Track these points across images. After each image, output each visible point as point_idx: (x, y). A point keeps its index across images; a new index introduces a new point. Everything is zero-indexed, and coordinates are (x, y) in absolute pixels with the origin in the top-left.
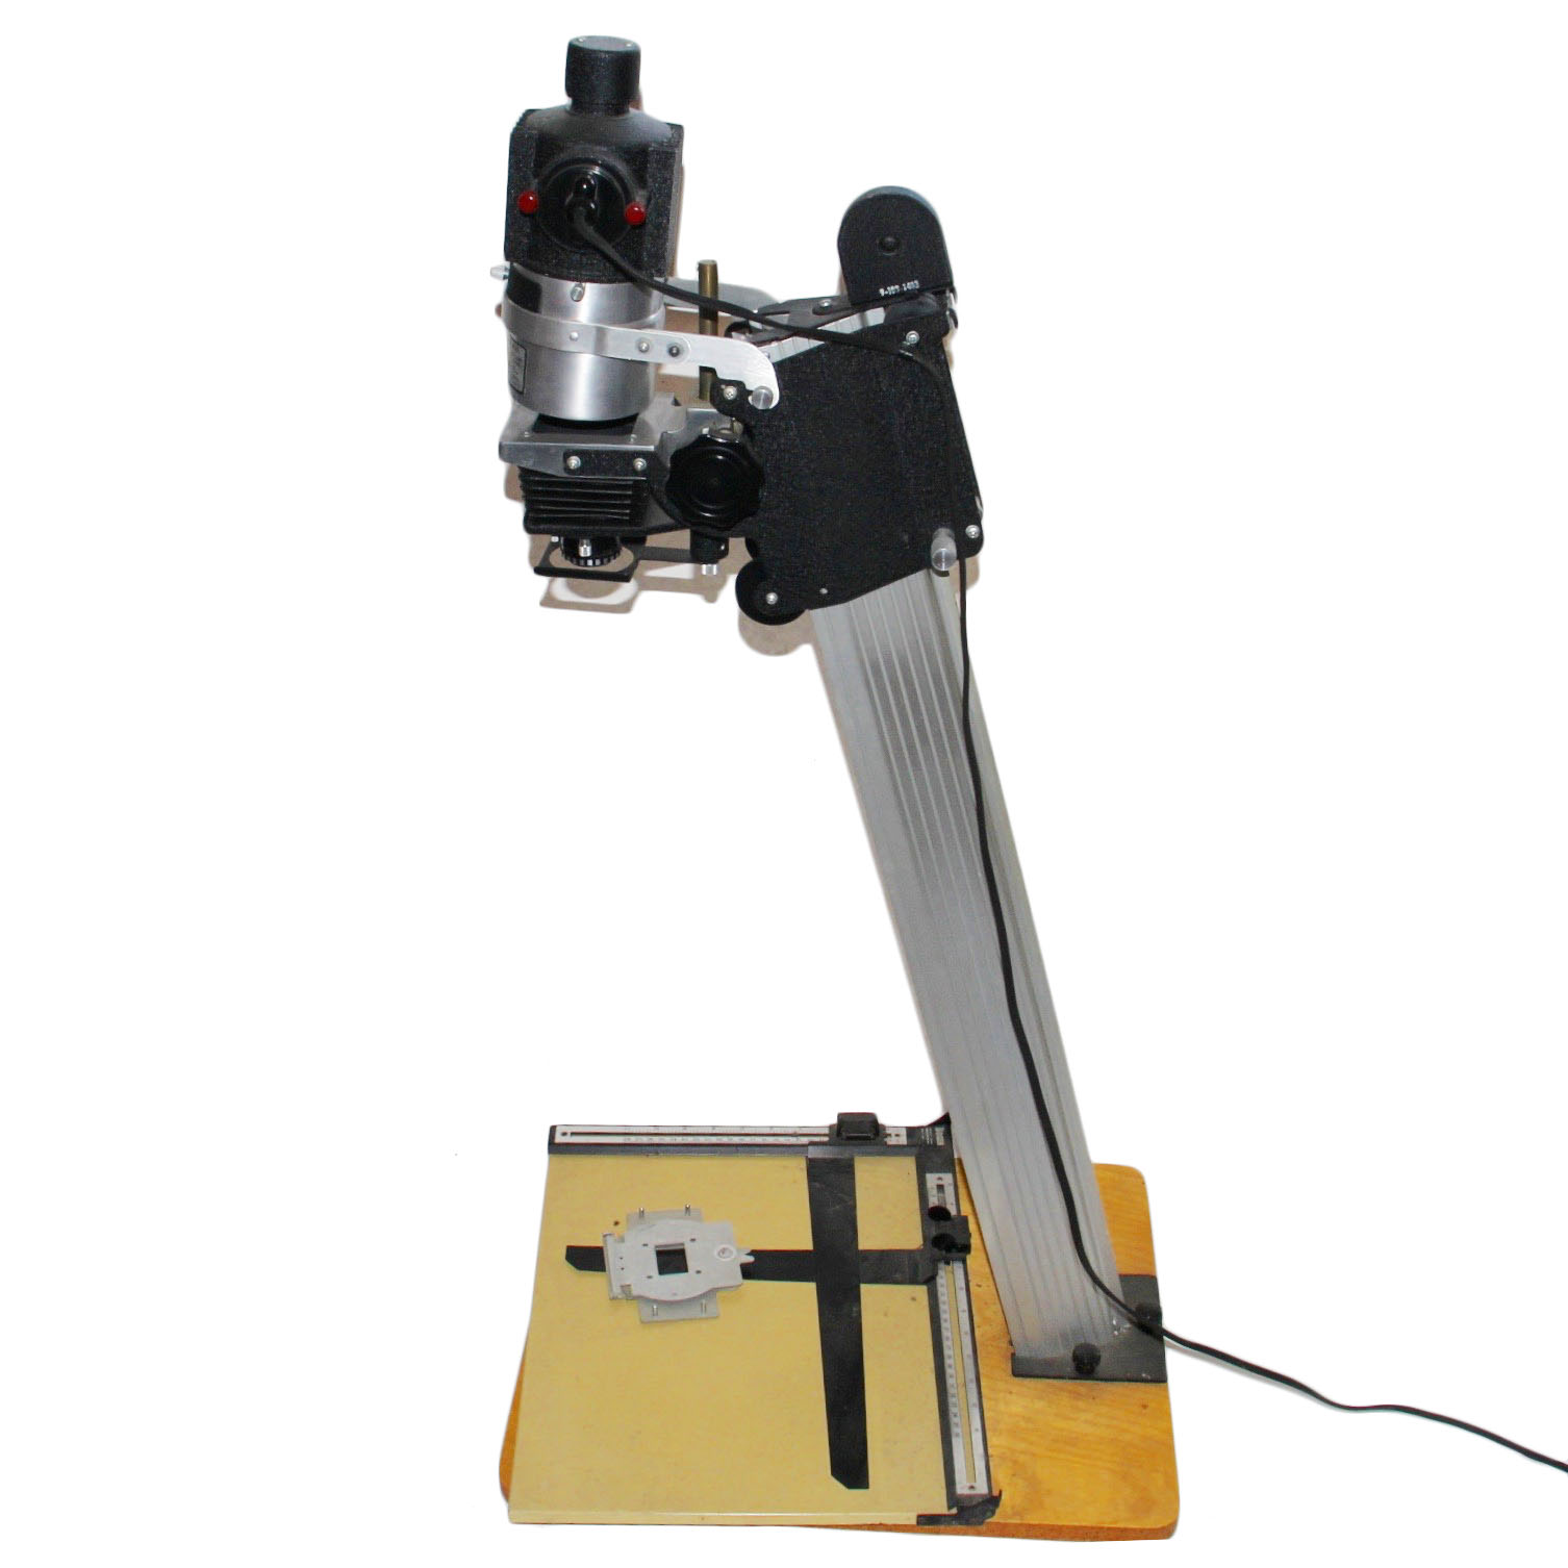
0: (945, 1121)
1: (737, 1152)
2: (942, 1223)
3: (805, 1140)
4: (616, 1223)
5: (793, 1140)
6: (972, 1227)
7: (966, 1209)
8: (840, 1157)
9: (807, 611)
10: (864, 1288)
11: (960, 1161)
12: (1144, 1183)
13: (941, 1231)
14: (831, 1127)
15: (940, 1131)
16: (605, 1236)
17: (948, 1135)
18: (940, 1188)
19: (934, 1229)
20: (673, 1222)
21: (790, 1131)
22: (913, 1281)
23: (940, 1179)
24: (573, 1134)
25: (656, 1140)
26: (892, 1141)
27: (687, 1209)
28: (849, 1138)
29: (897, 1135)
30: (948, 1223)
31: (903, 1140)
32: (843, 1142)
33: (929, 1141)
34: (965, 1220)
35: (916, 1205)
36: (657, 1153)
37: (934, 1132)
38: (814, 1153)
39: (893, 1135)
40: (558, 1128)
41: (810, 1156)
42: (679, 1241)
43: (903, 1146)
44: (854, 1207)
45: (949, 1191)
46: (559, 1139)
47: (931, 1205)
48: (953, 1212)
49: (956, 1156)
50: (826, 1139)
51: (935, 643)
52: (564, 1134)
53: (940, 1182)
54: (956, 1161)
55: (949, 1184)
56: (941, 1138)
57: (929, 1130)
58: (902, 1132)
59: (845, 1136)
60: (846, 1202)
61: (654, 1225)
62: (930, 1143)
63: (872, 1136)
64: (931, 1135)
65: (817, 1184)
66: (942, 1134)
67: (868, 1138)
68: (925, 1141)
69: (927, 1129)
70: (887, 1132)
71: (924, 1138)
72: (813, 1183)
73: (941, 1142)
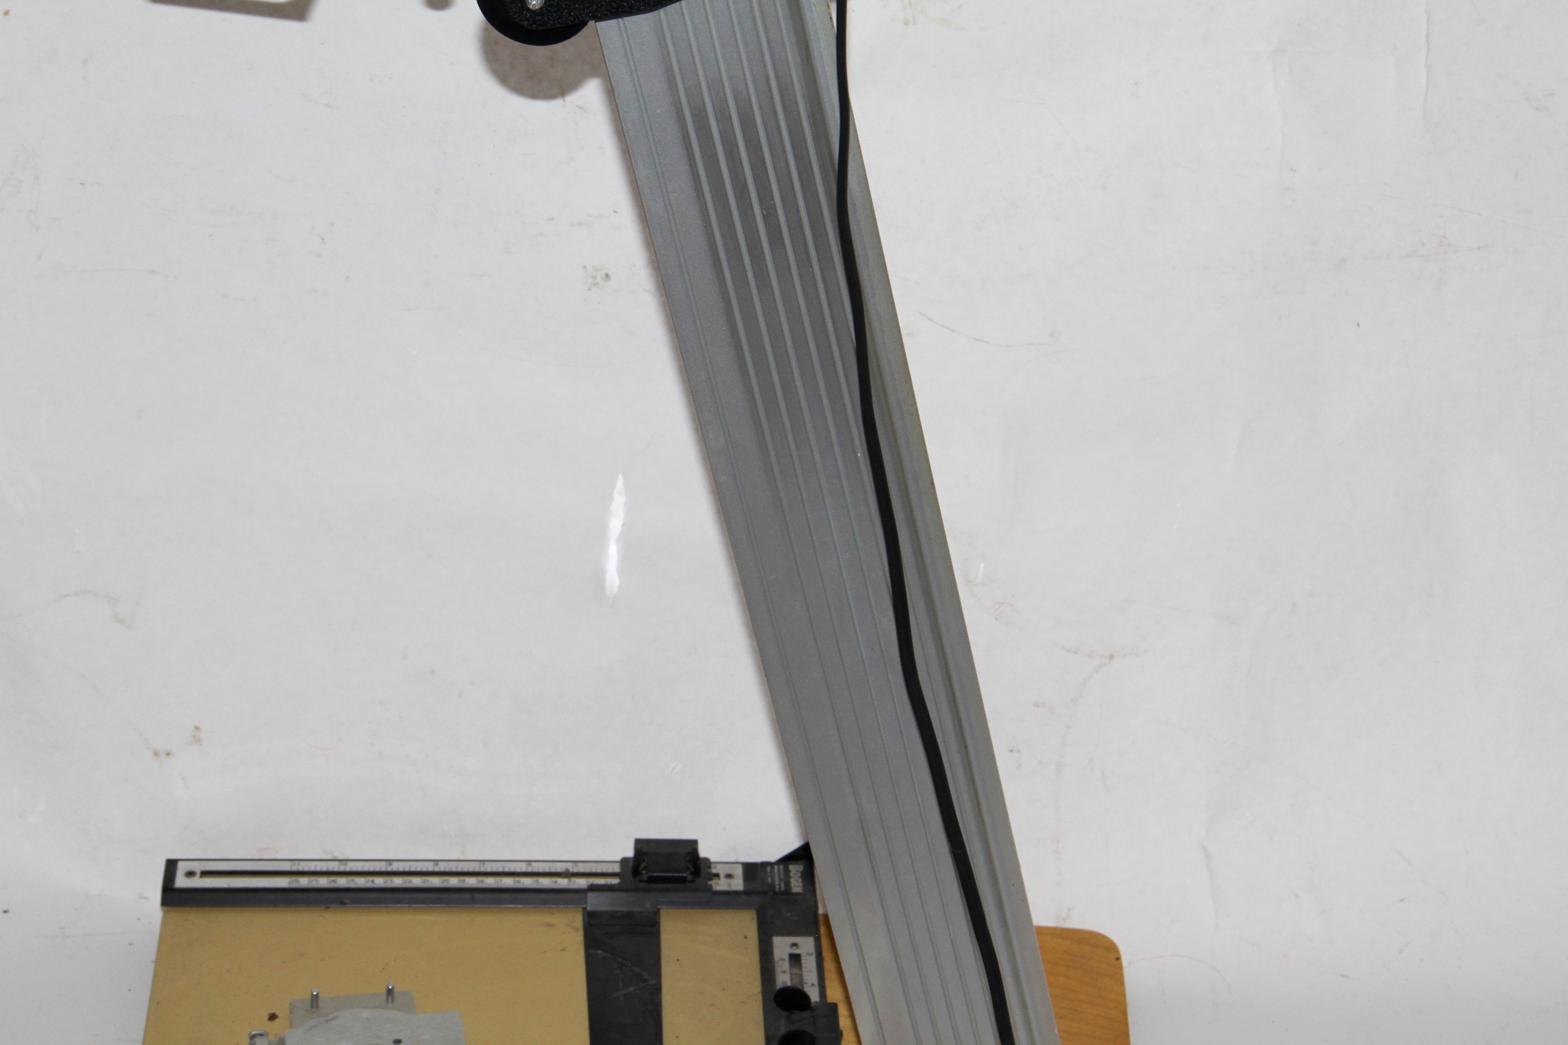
0: (803, 855)
1: (473, 901)
2: (798, 1015)
3: (582, 883)
4: (273, 1017)
5: (563, 883)
6: (844, 1022)
7: (834, 994)
8: (636, 909)
9: (591, 23)
11: (826, 916)
12: (1118, 959)
13: (796, 1027)
14: (624, 861)
15: (796, 869)
16: (253, 1037)
17: (809, 875)
18: (795, 959)
19: (783, 1022)
20: (366, 1014)
21: (559, 868)
23: (794, 945)
24: (205, 874)
25: (342, 882)
26: (721, 885)
27: (390, 992)
28: (652, 880)
29: (729, 876)
30: (806, 1014)
31: (738, 884)
32: (643, 885)
33: (780, 886)
34: (834, 1008)
35: (755, 986)
36: (343, 903)
37: (787, 872)
38: (594, 902)
39: (722, 876)
40: (181, 865)
41: (589, 909)
42: (374, 1042)
43: (737, 893)
44: (658, 989)
45: (809, 964)
46: (181, 882)
47: (779, 985)
48: (814, 996)
49: (821, 911)
50: (615, 881)
51: (797, 86)
52: (190, 874)
53: (795, 951)
54: (821, 919)
55: (809, 954)
56: (797, 881)
57: (779, 868)
58: (739, 872)
59: (645, 878)
60: (645, 981)
61: (334, 1019)
62: (780, 888)
63: (690, 878)
64: (782, 876)
65: (600, 952)
66: (800, 874)
67: (683, 880)
68: (773, 885)
69: (776, 867)
70: (714, 871)
71: (772, 881)
72: (592, 951)
73: (798, 886)
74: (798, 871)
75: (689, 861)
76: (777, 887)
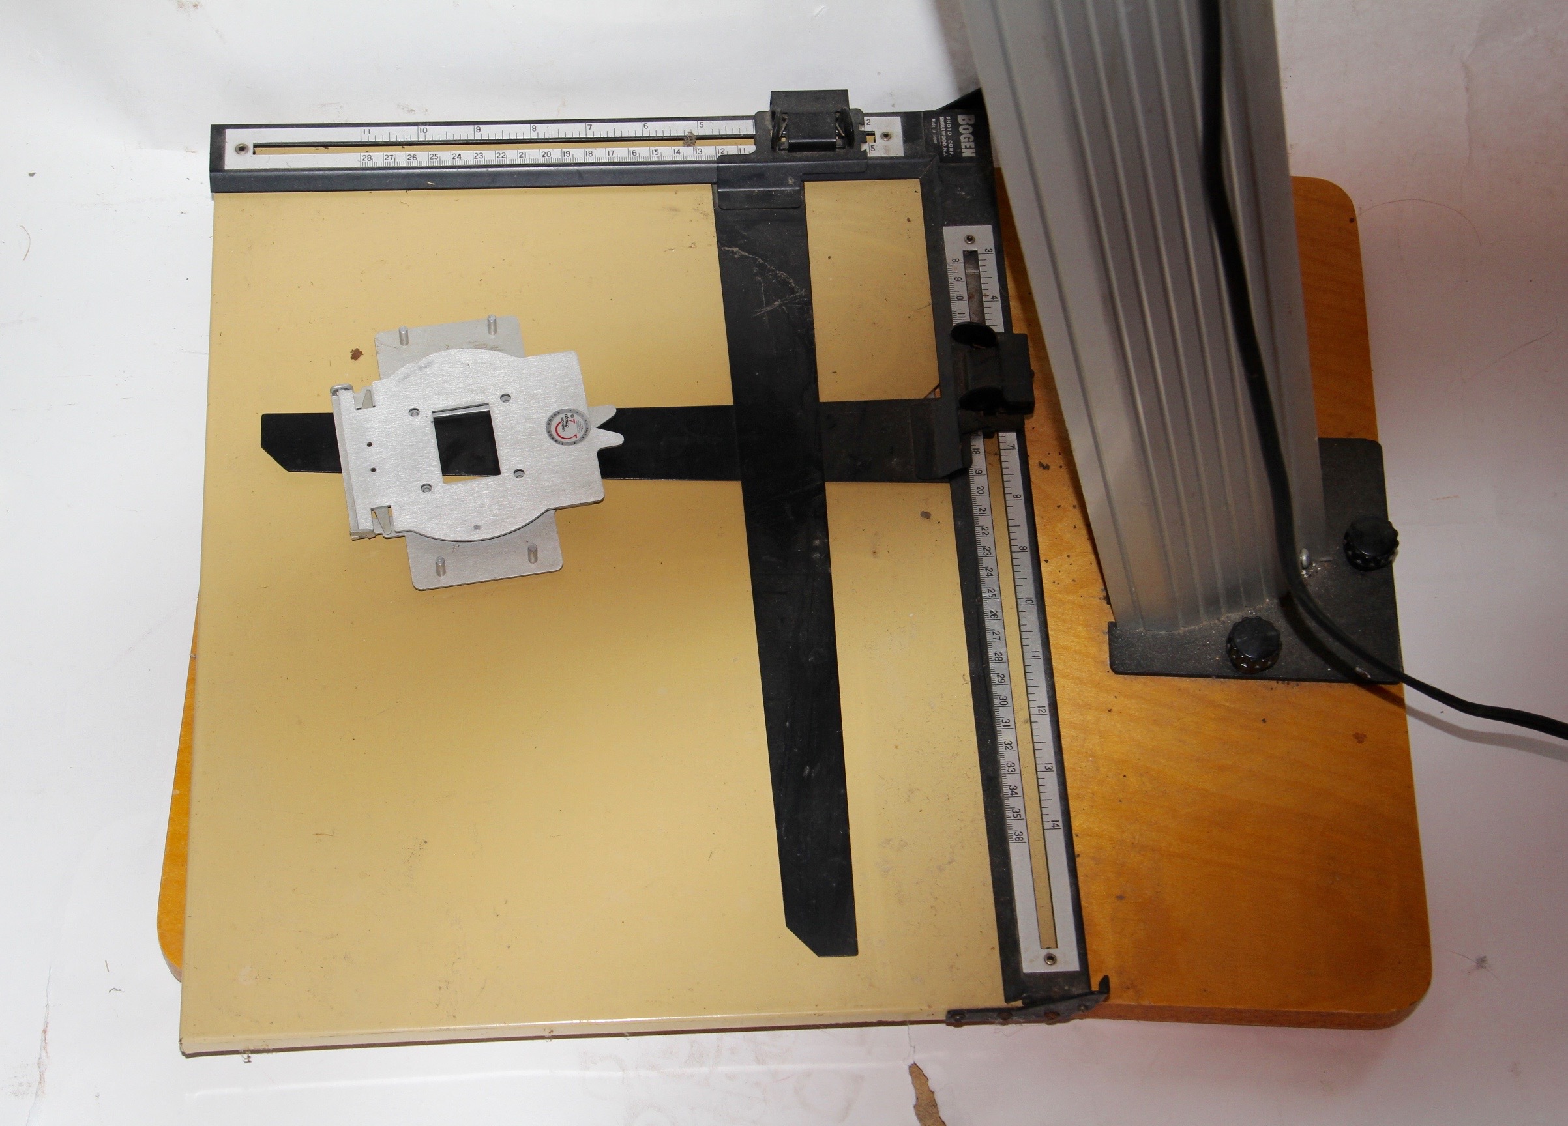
0: (972, 103)
2: (978, 358)
3: (710, 150)
4: (355, 356)
5: (685, 150)
8: (777, 188)
10: (833, 491)
14: (758, 118)
15: (965, 122)
16: (334, 388)
17: (981, 133)
18: (971, 259)
20: (466, 355)
21: (680, 129)
22: (924, 474)
23: (970, 239)
24: (257, 146)
25: (422, 158)
26: (876, 149)
27: (491, 322)
28: (794, 147)
29: (886, 136)
30: (990, 353)
31: (895, 148)
32: (785, 156)
33: (948, 148)
35: (926, 322)
37: (955, 125)
39: (877, 136)
40: (228, 133)
41: (720, 187)
42: (479, 399)
43: (897, 159)
44: (809, 303)
45: (988, 265)
46: (233, 162)
47: (957, 320)
50: (749, 148)
52: (241, 148)
53: (971, 246)
54: (999, 198)
55: (988, 251)
56: (969, 138)
57: (945, 121)
58: (896, 126)
59: (786, 146)
60: (793, 291)
61: (427, 366)
62: (948, 152)
63: (839, 142)
64: (950, 134)
65: (735, 249)
66: (971, 130)
67: (831, 147)
68: (939, 147)
69: (942, 119)
70: (867, 128)
71: (938, 140)
72: (727, 249)
73: (970, 147)
74: (967, 124)
75: (837, 120)
76: (945, 150)
